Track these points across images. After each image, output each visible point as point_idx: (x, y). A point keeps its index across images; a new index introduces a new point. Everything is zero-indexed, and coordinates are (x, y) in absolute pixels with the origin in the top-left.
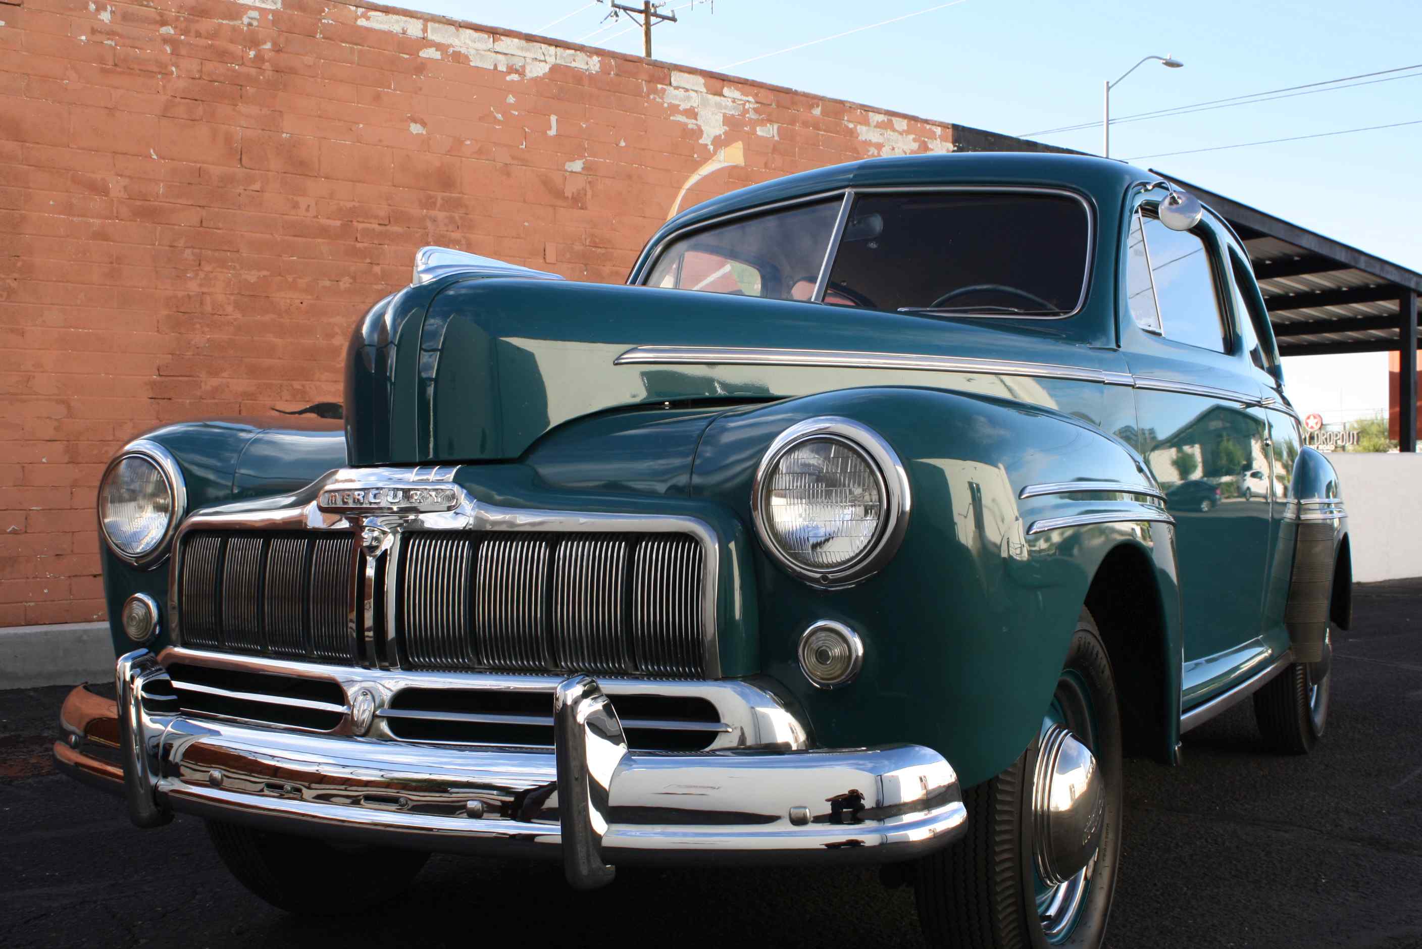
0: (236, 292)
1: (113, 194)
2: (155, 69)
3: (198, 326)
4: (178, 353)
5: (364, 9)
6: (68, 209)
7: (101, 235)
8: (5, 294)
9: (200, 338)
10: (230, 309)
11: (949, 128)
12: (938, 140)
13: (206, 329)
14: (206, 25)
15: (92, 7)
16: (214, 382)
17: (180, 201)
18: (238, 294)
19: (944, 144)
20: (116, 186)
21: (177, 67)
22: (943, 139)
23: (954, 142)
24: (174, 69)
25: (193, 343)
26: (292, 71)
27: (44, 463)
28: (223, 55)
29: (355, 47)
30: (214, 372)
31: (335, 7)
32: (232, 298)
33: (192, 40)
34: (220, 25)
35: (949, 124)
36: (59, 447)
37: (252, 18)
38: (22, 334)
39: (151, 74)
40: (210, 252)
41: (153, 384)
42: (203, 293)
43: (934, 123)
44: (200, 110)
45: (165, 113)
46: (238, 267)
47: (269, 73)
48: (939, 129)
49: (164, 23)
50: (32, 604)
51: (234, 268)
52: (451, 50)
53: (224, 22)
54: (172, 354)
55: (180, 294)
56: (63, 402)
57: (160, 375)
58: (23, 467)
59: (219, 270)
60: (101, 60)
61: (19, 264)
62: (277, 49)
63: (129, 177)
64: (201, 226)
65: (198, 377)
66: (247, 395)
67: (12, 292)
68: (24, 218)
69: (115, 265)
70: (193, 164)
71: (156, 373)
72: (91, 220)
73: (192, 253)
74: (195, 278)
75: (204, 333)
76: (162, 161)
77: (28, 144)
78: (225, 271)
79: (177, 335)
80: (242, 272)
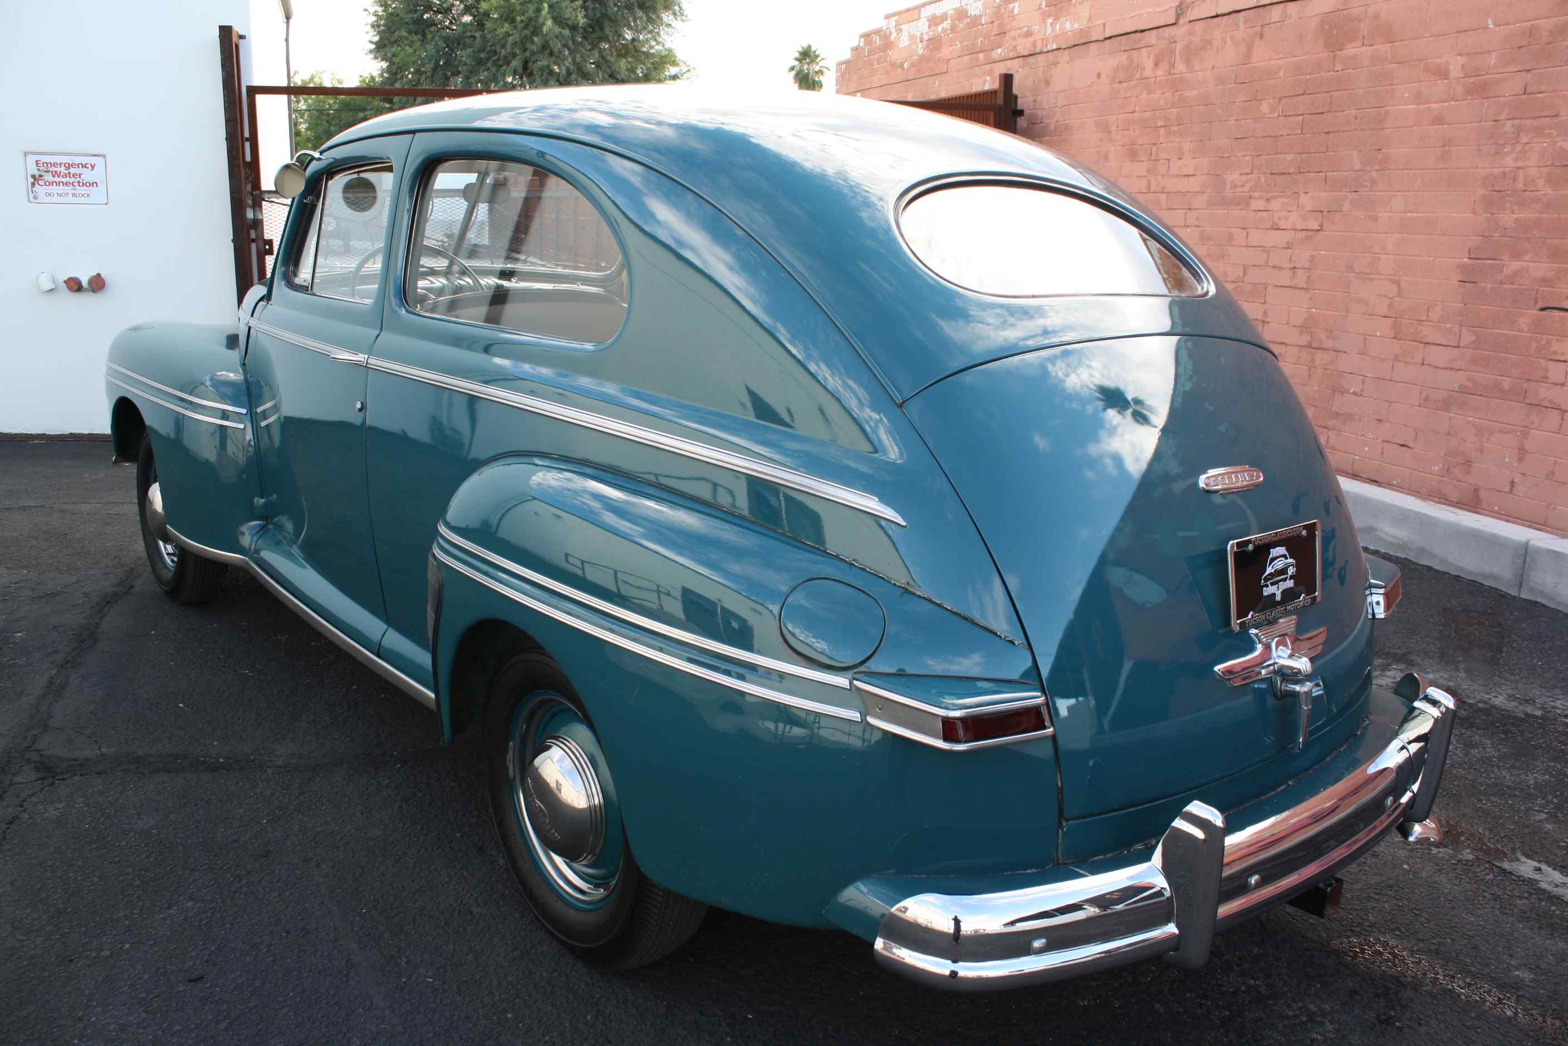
0: (1549, 163)
1: (1453, 74)
3: (1508, 205)
4: (1487, 234)
6: (1417, 98)
7: (1438, 120)
8: (1369, 185)
9: (1507, 219)
13: (1516, 208)
16: (1516, 265)
17: (1508, 69)
18: (1552, 165)
20: (1456, 66)
25: (1501, 223)
27: (1376, 336)
30: (1516, 256)
32: (1545, 170)
36: (1389, 322)
38: (1376, 219)
40: (1529, 122)
41: (1463, 267)
42: (1519, 168)
46: (1555, 133)
50: (1357, 457)
51: (1550, 136)
54: (1483, 236)
55: (1497, 171)
56: (1398, 283)
57: (1470, 258)
58: (1365, 339)
59: (1536, 140)
61: (1380, 156)
63: (1468, 54)
64: (1525, 93)
65: (1502, 260)
66: (1546, 281)
67: (1373, 182)
68: (1387, 113)
69: (1447, 148)
70: (1526, 24)
71: (1467, 255)
72: (1433, 106)
73: (1513, 126)
74: (1512, 151)
75: (1512, 212)
76: (1498, 29)
77: (1397, 44)
78: (1542, 140)
79: (1489, 215)
80: (1559, 139)
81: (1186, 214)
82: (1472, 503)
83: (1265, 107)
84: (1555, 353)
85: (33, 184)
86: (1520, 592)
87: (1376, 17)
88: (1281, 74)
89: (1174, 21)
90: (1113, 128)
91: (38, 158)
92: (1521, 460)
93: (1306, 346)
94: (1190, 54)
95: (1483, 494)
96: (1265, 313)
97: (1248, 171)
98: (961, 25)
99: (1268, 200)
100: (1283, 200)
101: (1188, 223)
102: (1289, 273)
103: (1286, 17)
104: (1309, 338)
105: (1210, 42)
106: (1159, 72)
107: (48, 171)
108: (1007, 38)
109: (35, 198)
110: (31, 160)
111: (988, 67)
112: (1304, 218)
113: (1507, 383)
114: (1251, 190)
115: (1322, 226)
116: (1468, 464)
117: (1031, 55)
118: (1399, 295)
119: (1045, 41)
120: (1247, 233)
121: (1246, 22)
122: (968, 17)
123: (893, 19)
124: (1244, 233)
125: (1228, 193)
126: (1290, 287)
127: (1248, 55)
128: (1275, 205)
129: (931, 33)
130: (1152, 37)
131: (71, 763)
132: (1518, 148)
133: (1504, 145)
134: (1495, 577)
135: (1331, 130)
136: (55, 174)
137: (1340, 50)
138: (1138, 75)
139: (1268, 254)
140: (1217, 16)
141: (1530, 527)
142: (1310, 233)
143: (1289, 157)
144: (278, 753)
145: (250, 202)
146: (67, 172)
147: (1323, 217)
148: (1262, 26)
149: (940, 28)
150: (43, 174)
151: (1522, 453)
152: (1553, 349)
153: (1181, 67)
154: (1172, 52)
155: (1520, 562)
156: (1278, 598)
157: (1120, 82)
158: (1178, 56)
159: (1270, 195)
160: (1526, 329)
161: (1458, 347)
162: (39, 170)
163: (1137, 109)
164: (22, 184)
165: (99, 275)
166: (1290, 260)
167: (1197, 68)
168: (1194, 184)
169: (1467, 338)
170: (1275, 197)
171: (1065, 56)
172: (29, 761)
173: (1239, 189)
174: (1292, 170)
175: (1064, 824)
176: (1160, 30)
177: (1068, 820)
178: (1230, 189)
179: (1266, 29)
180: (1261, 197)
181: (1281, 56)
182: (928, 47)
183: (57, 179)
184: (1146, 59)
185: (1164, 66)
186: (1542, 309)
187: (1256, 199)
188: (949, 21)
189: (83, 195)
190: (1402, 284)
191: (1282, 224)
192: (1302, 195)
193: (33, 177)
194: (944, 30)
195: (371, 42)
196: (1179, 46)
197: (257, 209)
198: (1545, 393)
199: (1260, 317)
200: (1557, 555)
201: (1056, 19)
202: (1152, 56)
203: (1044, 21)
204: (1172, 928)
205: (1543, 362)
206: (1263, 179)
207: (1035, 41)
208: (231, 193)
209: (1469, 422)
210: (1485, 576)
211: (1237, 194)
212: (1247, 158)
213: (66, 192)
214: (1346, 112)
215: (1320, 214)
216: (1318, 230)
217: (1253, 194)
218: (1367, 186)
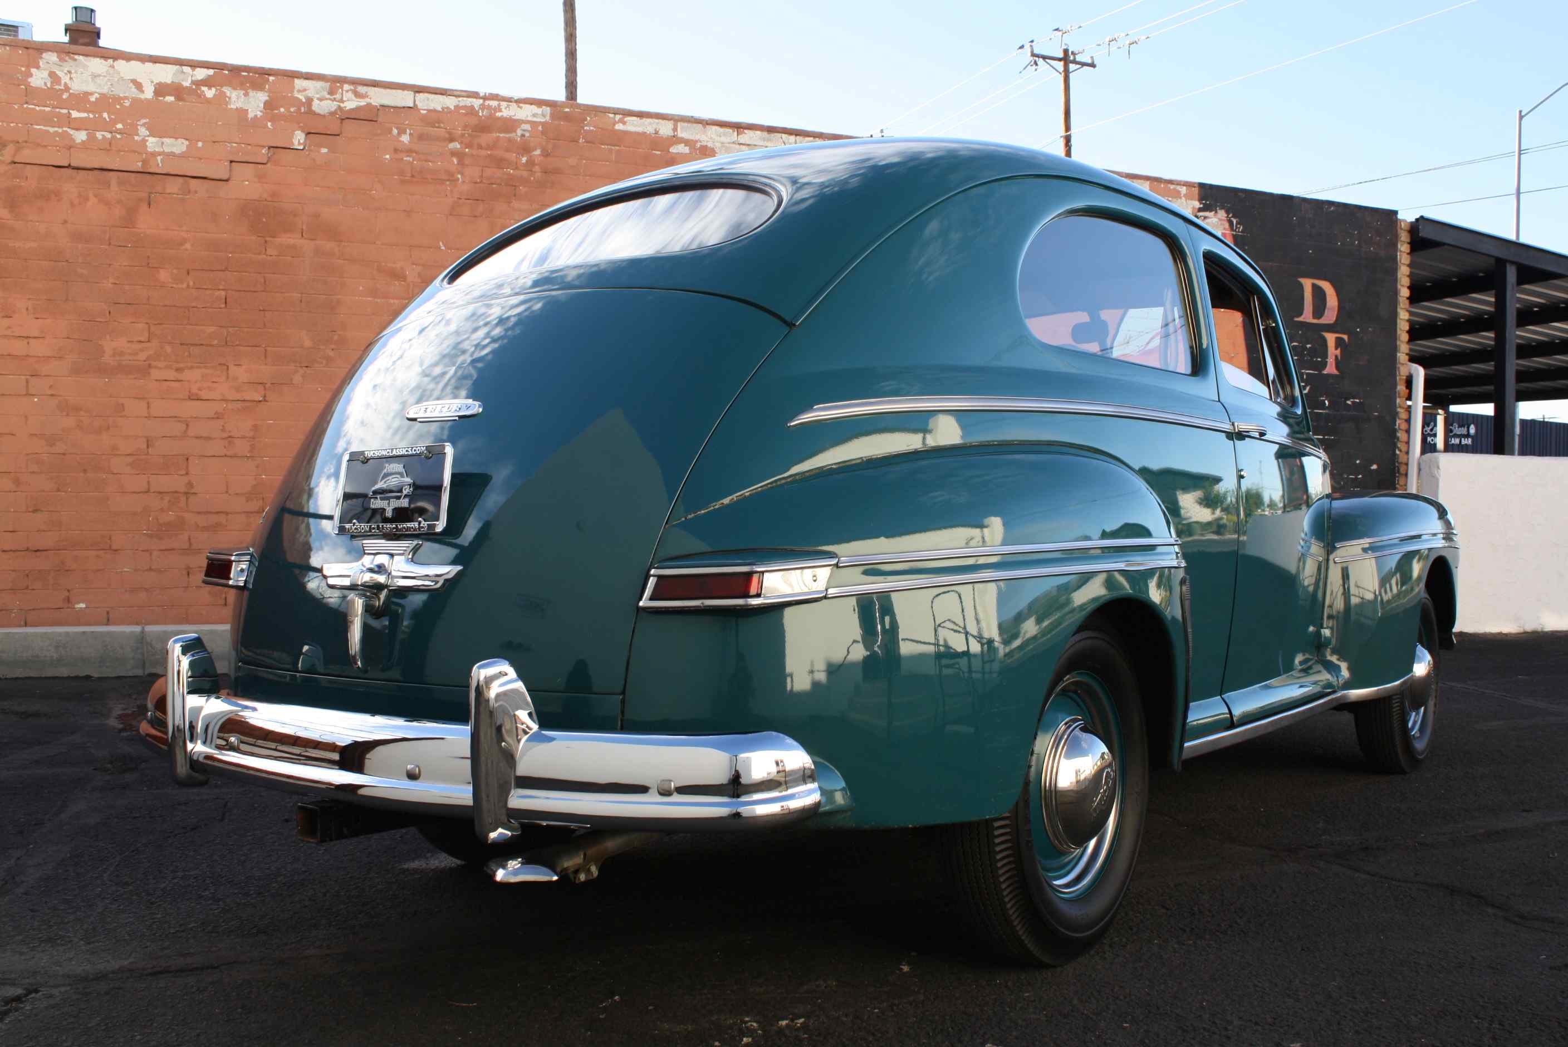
1: (409, 279)
2: (444, 177)
5: (621, 116)
6: (374, 293)
8: (324, 362)
11: (1195, 187)
12: (1183, 198)
14: (485, 139)
15: (395, 131)
19: (1189, 202)
20: (412, 273)
21: (462, 174)
22: (1188, 197)
23: (1200, 200)
24: (459, 176)
26: (557, 171)
28: (500, 163)
29: (613, 148)
31: (595, 116)
33: (475, 152)
34: (498, 138)
35: (1195, 183)
37: (524, 130)
39: (442, 182)
43: (1179, 183)
44: (481, 208)
45: (453, 212)
47: (538, 175)
48: (1185, 188)
49: (452, 140)
52: (698, 145)
53: (501, 135)
60: (402, 173)
61: (336, 338)
62: (545, 154)
63: (423, 265)
67: (329, 360)
68: (339, 301)
72: (392, 301)
76: (449, 251)
77: (343, 244)
81: (27, 382)
83: (163, 275)
87: (317, 216)
88: (188, 246)
96: (190, 484)
97: (142, 339)
99: (179, 370)
100: (204, 371)
101: (32, 391)
102: (223, 442)
103: (189, 192)
104: (261, 503)
105: (55, 194)
112: (238, 389)
114: (148, 358)
115: (265, 396)
120: (148, 403)
121: (121, 183)
124: (143, 404)
125: (107, 358)
126: (226, 456)
127: (129, 219)
128: (193, 375)
135: (265, 308)
137: (273, 237)
139: (187, 425)
140: (67, 167)
142: (249, 404)
143: (209, 329)
147: (265, 389)
148: (150, 193)
159: (182, 365)
166: (223, 430)
167: (32, 218)
168: (39, 348)
170: (192, 368)
173: (128, 358)
174: (216, 342)
178: (114, 355)
179: (157, 197)
180: (168, 367)
181: (184, 228)
187: (156, 367)
191: (204, 395)
192: (232, 367)
199: (183, 489)
206: (167, 349)
211: (124, 363)
212: (140, 326)
214: (286, 294)
215: (261, 388)
216: (260, 401)
217: (154, 363)
218: (322, 363)
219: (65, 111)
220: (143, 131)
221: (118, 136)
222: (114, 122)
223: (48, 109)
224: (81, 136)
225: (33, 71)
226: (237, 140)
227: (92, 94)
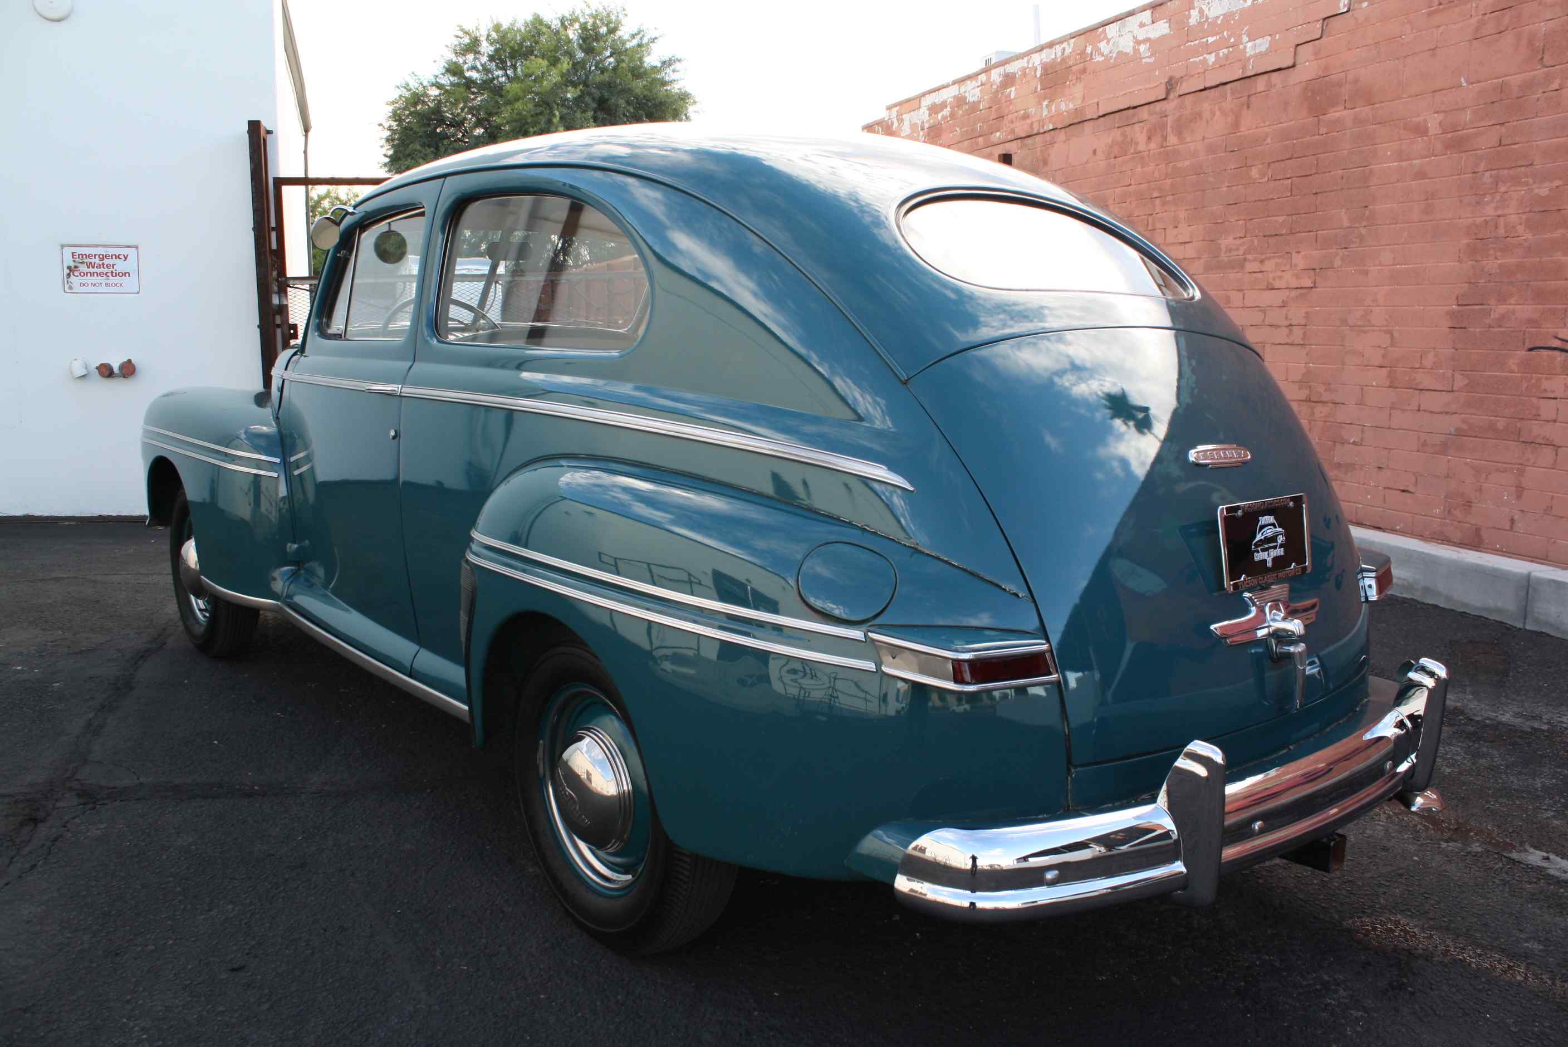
0: (1528, 210)
1: (1432, 131)
3: (1492, 252)
4: (1473, 281)
7: (1421, 175)
8: (1358, 240)
9: (1491, 264)
10: (1521, 229)
13: (1499, 254)
16: (1502, 309)
17: (1483, 124)
18: (1530, 211)
20: (1434, 123)
27: (1373, 386)
30: (1502, 299)
32: (1524, 217)
36: (1384, 372)
38: (1366, 273)
40: (1506, 172)
41: (1451, 314)
42: (1499, 216)
45: (1477, 34)
46: (1531, 181)
50: (1360, 506)
51: (1527, 184)
54: (1469, 283)
55: (1479, 220)
56: (1391, 333)
57: (1459, 305)
58: (1362, 390)
59: (1513, 189)
61: (1367, 213)
63: (1445, 112)
64: (1500, 145)
65: (1489, 305)
66: (1532, 322)
67: (1361, 237)
68: (1371, 171)
69: (1430, 201)
70: (1496, 81)
71: (1455, 303)
72: (1414, 162)
73: (1491, 176)
74: (1492, 201)
75: (1496, 258)
76: (1471, 87)
77: (1377, 106)
78: (1519, 188)
79: (1474, 263)
80: (1534, 186)
82: (1475, 542)
83: (1254, 172)
84: (1545, 390)
85: (69, 275)
86: (1525, 623)
87: (1356, 81)
88: (1269, 140)
89: (1164, 97)
90: (1110, 202)
91: (73, 249)
92: (1519, 497)
93: (1306, 401)
94: (1181, 128)
95: (1484, 534)
97: (1242, 235)
98: (961, 112)
99: (1262, 262)
100: (1276, 260)
102: (1286, 331)
103: (1271, 86)
104: (1307, 392)
105: (1199, 115)
106: (1153, 146)
107: (83, 263)
108: (1006, 121)
109: (71, 288)
110: (68, 252)
111: (989, 149)
112: (1297, 277)
113: (1501, 423)
114: (1245, 253)
116: (1468, 504)
117: (1029, 136)
118: (1393, 344)
119: (1042, 122)
120: (1244, 295)
121: (1233, 93)
122: (966, 104)
123: (895, 109)
124: (1241, 294)
125: (1224, 257)
126: (1287, 344)
127: (1236, 124)
128: (1269, 265)
129: (931, 121)
130: (1144, 113)
131: (110, 791)
132: (1498, 197)
133: (1484, 195)
134: (1499, 611)
135: (1318, 191)
136: (90, 265)
137: (1324, 114)
138: (1132, 151)
139: (1265, 313)
140: (1205, 89)
141: (1532, 561)
142: (1304, 291)
143: (1281, 219)
144: (312, 781)
145: (276, 288)
146: (101, 263)
147: (1315, 275)
148: (1249, 96)
149: (940, 116)
150: (79, 265)
151: (1520, 490)
152: (1543, 387)
153: (1172, 139)
154: (1163, 126)
155: (1523, 593)
156: (1269, 564)
157: (1115, 157)
158: (1169, 129)
159: (1263, 257)
160: (1516, 370)
161: (1452, 391)
162: (74, 261)
163: (1132, 182)
164: (58, 274)
165: (130, 361)
166: (1287, 318)
167: (1188, 139)
168: (1190, 251)
169: (1460, 381)
170: (1269, 258)
171: (1061, 136)
172: (71, 789)
173: (1234, 253)
174: (1284, 232)
175: (1073, 771)
176: (1152, 105)
177: (1076, 767)
178: (1225, 253)
179: (1253, 98)
180: (1255, 260)
181: (1267, 123)
182: (928, 135)
183: (91, 270)
184: (1139, 134)
185: (1157, 139)
186: (1531, 350)
187: (1250, 261)
188: (949, 109)
189: (116, 285)
190: (1395, 334)
191: (1277, 284)
192: (1294, 254)
193: (69, 268)
194: (944, 118)
195: (386, 156)
196: (1170, 120)
197: (283, 295)
198: (1538, 430)
200: (1559, 585)
201: (1051, 101)
202: (1145, 131)
203: (1041, 104)
204: (1179, 867)
205: (1534, 400)
206: (1256, 242)
207: (1032, 123)
208: (258, 280)
209: (1466, 464)
210: (1488, 610)
211: (1232, 258)
212: (1240, 222)
213: (99, 282)
214: (1332, 173)
215: (1312, 272)
216: (1312, 288)
217: (1248, 256)
218: (1355, 242)
219: (1205, 40)
220: (1245, 38)
221: (1231, 49)
222: (1229, 37)
223: (1197, 42)
224: (1211, 58)
225: (1192, 11)
226: (1300, 23)
227: (1218, 17)
